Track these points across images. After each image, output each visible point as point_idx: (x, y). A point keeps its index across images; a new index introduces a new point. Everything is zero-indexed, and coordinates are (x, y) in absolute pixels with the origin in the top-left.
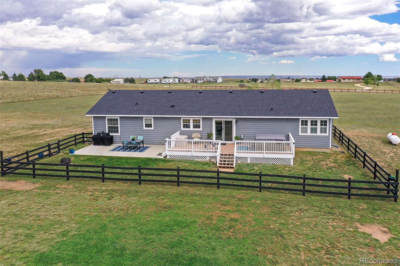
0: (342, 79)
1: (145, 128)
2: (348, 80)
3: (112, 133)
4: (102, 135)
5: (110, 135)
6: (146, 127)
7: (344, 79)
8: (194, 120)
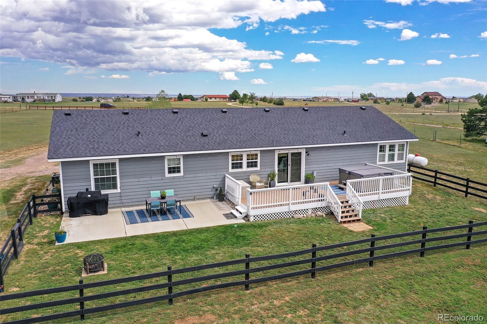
0: (208, 98)
1: (167, 175)
2: (214, 98)
3: (104, 189)
4: (89, 196)
5: (102, 193)
6: (170, 172)
7: (211, 98)
8: (248, 155)
